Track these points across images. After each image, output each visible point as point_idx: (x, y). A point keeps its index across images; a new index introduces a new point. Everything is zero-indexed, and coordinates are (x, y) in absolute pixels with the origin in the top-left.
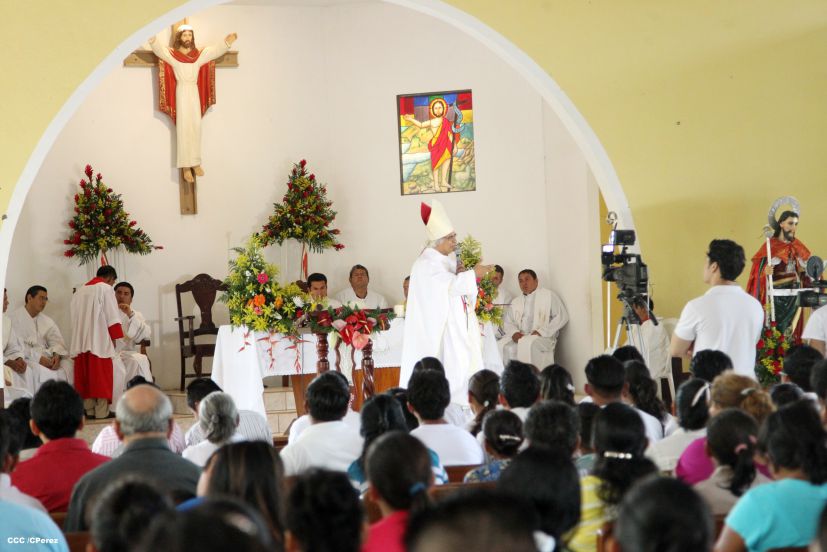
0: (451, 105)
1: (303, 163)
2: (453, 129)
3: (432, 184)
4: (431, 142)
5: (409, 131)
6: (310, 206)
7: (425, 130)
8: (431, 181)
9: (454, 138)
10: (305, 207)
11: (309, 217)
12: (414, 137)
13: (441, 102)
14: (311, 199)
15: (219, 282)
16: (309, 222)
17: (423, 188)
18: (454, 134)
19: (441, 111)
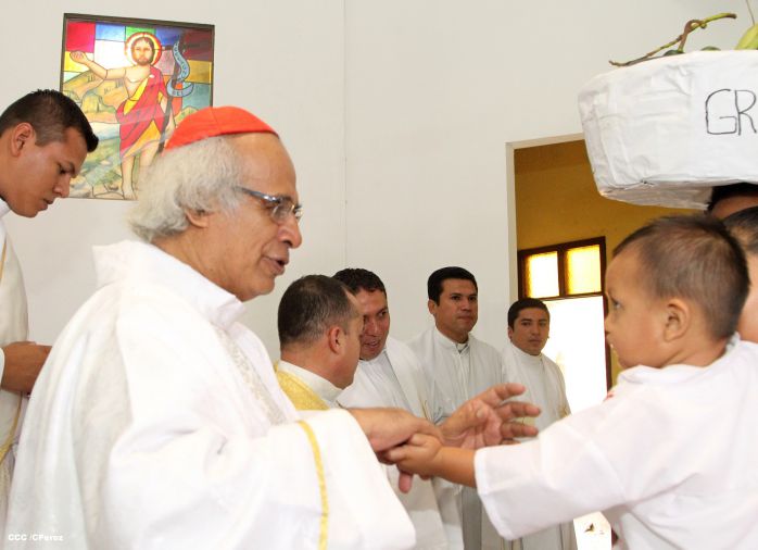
0: (169, 48)
2: (170, 90)
3: (118, 183)
4: (123, 105)
5: (79, 82)
7: (113, 84)
8: (116, 176)
9: (169, 106)
12: (88, 93)
13: (147, 40)
17: (99, 189)
18: (170, 99)
19: (148, 55)
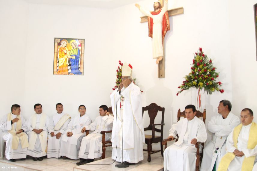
1: (201, 49)
6: (201, 70)
10: (199, 71)
11: (201, 75)
14: (201, 66)
15: (159, 107)
16: (200, 78)
